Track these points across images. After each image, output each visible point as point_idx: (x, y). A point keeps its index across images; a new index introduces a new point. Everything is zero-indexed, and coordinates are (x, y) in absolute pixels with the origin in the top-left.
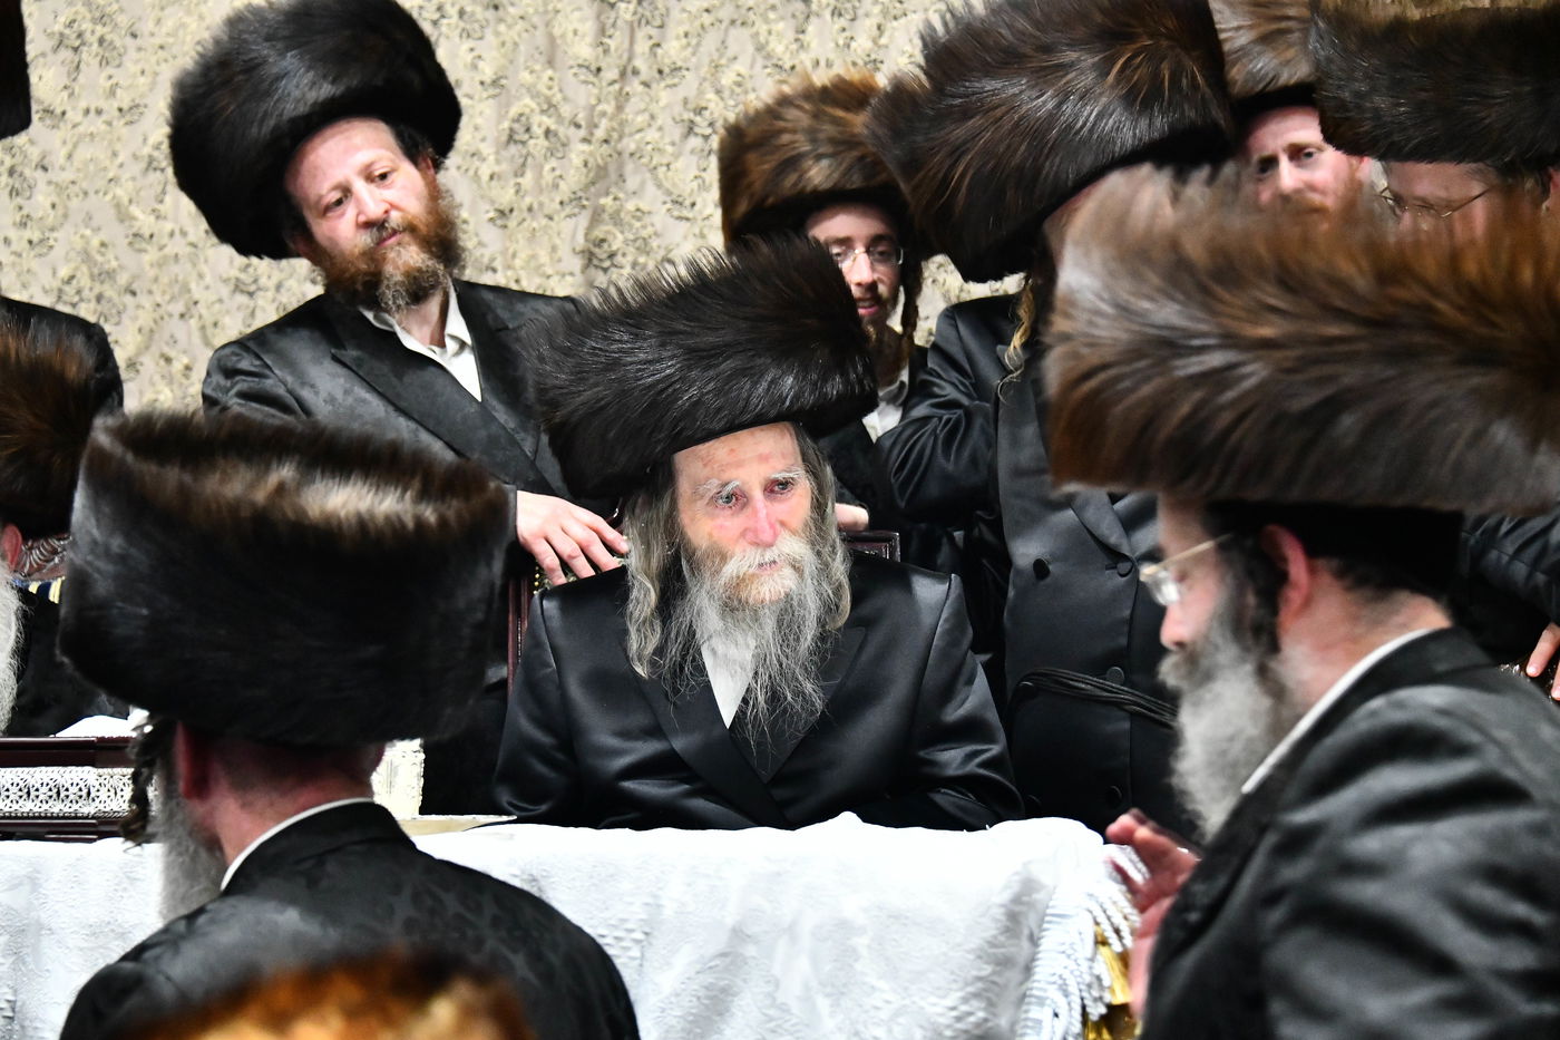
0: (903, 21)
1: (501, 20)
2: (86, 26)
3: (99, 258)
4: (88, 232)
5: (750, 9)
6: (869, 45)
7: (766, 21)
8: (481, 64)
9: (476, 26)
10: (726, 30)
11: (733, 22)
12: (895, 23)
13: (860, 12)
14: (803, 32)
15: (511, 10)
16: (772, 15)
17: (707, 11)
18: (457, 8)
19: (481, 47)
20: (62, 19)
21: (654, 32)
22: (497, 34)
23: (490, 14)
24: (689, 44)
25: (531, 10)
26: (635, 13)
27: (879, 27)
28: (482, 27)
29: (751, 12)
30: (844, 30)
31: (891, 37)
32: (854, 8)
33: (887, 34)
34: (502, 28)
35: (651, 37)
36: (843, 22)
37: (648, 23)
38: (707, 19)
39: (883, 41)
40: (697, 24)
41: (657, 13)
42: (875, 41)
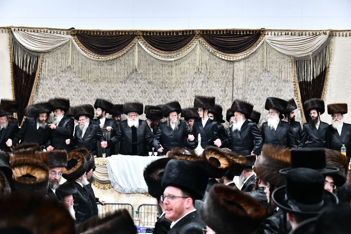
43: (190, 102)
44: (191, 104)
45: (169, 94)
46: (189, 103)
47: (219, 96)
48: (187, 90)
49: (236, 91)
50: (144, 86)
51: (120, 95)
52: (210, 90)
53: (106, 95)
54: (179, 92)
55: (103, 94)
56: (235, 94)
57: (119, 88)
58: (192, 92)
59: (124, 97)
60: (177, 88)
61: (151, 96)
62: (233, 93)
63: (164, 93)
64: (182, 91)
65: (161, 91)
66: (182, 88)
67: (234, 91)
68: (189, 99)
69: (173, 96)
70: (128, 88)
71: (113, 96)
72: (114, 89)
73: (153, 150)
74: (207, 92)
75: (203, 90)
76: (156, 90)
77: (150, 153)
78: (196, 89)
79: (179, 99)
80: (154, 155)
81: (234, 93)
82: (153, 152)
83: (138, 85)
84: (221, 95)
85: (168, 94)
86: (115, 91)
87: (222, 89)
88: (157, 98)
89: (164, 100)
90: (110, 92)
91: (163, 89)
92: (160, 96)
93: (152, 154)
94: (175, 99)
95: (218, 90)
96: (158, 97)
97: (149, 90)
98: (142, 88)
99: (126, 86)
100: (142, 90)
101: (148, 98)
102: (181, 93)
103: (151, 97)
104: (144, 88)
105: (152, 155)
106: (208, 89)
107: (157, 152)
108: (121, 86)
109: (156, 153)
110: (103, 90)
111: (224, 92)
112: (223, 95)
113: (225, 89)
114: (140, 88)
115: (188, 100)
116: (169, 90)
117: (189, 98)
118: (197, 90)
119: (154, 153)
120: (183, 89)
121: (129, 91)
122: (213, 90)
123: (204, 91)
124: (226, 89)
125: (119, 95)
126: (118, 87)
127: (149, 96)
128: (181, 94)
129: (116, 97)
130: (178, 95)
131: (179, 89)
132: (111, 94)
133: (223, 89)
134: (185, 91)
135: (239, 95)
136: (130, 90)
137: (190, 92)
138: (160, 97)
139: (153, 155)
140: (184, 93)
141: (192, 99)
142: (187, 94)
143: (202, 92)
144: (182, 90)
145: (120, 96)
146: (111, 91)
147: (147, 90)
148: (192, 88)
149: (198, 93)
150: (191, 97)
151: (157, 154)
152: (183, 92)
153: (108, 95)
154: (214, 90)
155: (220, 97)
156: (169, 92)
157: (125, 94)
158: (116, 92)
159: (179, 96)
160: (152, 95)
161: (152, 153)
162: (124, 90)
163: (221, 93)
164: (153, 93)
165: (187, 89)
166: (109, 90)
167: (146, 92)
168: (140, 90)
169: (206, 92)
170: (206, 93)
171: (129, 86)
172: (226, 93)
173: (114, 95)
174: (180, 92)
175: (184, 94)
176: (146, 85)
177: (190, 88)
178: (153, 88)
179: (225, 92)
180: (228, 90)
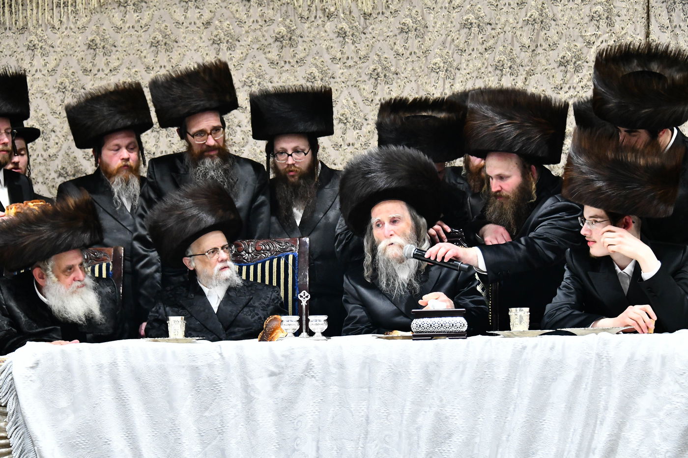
0: (533, 76)
1: (399, 78)
2: (254, 79)
3: (260, 156)
4: (256, 148)
5: (482, 73)
6: (523, 84)
7: (488, 77)
8: (392, 92)
9: (390, 80)
10: (475, 80)
11: (477, 77)
12: (530, 77)
13: (519, 74)
14: (500, 80)
15: (402, 75)
16: (490, 75)
17: (468, 74)
18: (383, 74)
19: (391, 87)
20: (245, 76)
21: (451, 81)
22: (397, 83)
23: (395, 76)
24: (462, 85)
25: (410, 75)
26: (445, 75)
27: (525, 78)
28: (392, 80)
29: (483, 74)
30: (514, 80)
31: (529, 82)
32: (517, 72)
33: (528, 81)
34: (399, 81)
35: (450, 83)
36: (514, 77)
37: (449, 78)
38: (468, 76)
39: (527, 83)
40: (465, 78)
41: (452, 75)
42: (524, 84)
43: (447, 77)
44: (448, 85)
45: (344, 44)
46: (441, 82)
47: (580, 44)
48: (430, 24)
49: (665, 13)
50: (227, 13)
51: (117, 64)
52: (536, 15)
53: (50, 67)
54: (391, 34)
55: (38, 62)
56: (662, 27)
57: (111, 31)
58: (453, 29)
59: (133, 70)
60: (380, 18)
61: (261, 56)
62: (648, 25)
63: (316, 42)
64: (404, 30)
65: (306, 33)
66: (406, 16)
67: (652, 14)
68: (442, 65)
69: (362, 53)
70: (151, 30)
71: (85, 71)
72: (90, 38)
73: (304, 304)
74: (526, 28)
75: (503, 20)
76: (283, 30)
77: (290, 322)
78: (471, 17)
79: (393, 69)
80: (311, 333)
81: (654, 27)
82: (304, 318)
83: (199, 10)
84: (593, 39)
85: (337, 46)
86: (92, 46)
87: (594, 10)
88: (287, 67)
89: (317, 74)
90: (71, 52)
91: (315, 24)
92: (302, 55)
93: (298, 327)
94: (372, 67)
95: (576, 17)
96: (293, 61)
97: (247, 32)
98: (217, 22)
99: (143, 22)
100: (215, 33)
101: (244, 70)
102: (399, 37)
103: (257, 65)
104: (225, 24)
105: (297, 334)
106: (529, 14)
107: (325, 317)
108: (119, 23)
109: (319, 323)
110: (36, 42)
111: (603, 23)
112: (600, 40)
113: (609, 11)
114: (208, 23)
115: (432, 70)
116: (344, 25)
117: (438, 60)
118: (474, 21)
119: (308, 321)
120: (409, 21)
121: (155, 44)
122: (550, 15)
123: (511, 21)
124: (615, 11)
125: (112, 66)
126: (107, 25)
127: (248, 60)
128: (400, 40)
129: (101, 74)
130: (385, 46)
131: (391, 19)
132: (73, 62)
133: (599, 8)
134: (421, 30)
135: (678, 31)
136: (160, 38)
137: (443, 32)
138: (301, 62)
139: (304, 334)
140: (417, 36)
141: (455, 64)
142: (428, 43)
143: (499, 26)
144: (404, 24)
145: (115, 69)
146: (77, 49)
147: (235, 30)
148: (454, 14)
149: (480, 36)
150: (450, 52)
151: (325, 327)
152: (412, 35)
153: (61, 65)
154: (559, 16)
155: (585, 50)
156: (342, 34)
157: (140, 58)
158: (100, 52)
159: (390, 55)
160: (264, 56)
161: (300, 321)
162: (134, 39)
163: (591, 30)
164: (266, 43)
165: (430, 19)
166: (68, 41)
167: (237, 43)
168: (206, 34)
169: (519, 25)
170: (518, 33)
171: (156, 19)
172: (617, 27)
173: (89, 66)
174: (397, 32)
175: (413, 43)
176: (234, 8)
177: (445, 12)
178: (268, 22)
179: (610, 24)
180: (624, 12)
